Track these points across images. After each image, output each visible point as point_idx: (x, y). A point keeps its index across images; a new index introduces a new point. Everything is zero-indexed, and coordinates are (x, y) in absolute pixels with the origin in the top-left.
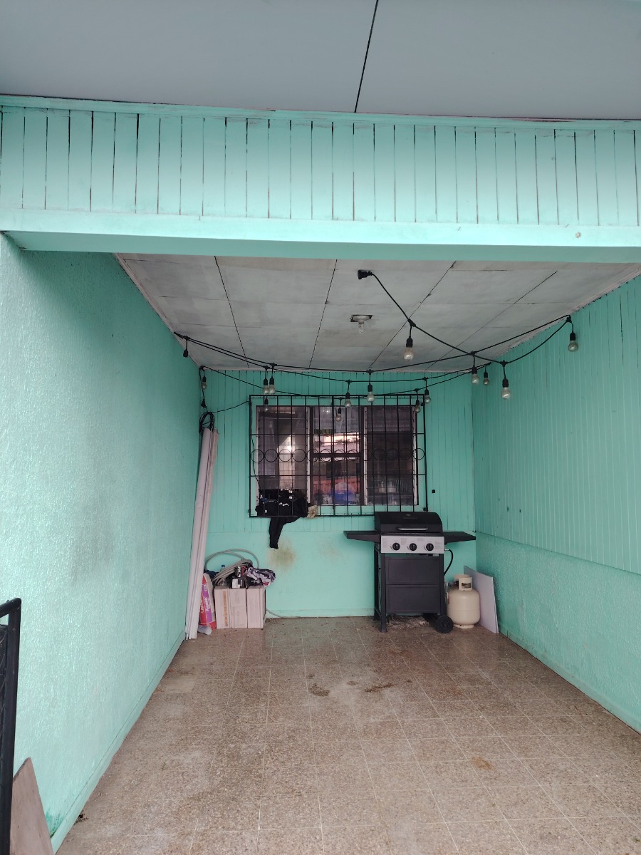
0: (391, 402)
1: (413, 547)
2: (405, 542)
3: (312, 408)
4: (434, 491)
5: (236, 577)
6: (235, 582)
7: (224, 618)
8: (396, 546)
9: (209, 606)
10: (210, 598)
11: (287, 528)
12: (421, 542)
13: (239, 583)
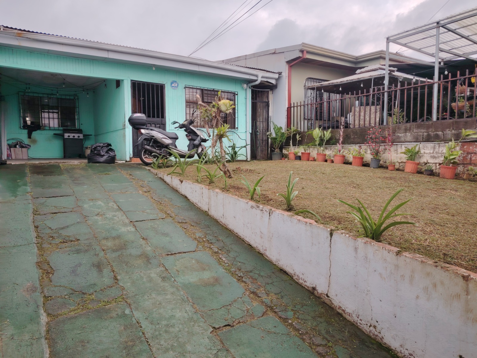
0: (68, 97)
1: (74, 136)
2: (71, 135)
3: (41, 97)
4: (82, 124)
5: (18, 145)
6: (17, 146)
7: (14, 156)
8: (69, 136)
9: (9, 152)
10: (9, 150)
11: (34, 133)
12: (76, 136)
13: (19, 146)
